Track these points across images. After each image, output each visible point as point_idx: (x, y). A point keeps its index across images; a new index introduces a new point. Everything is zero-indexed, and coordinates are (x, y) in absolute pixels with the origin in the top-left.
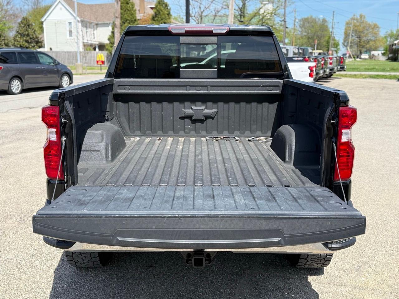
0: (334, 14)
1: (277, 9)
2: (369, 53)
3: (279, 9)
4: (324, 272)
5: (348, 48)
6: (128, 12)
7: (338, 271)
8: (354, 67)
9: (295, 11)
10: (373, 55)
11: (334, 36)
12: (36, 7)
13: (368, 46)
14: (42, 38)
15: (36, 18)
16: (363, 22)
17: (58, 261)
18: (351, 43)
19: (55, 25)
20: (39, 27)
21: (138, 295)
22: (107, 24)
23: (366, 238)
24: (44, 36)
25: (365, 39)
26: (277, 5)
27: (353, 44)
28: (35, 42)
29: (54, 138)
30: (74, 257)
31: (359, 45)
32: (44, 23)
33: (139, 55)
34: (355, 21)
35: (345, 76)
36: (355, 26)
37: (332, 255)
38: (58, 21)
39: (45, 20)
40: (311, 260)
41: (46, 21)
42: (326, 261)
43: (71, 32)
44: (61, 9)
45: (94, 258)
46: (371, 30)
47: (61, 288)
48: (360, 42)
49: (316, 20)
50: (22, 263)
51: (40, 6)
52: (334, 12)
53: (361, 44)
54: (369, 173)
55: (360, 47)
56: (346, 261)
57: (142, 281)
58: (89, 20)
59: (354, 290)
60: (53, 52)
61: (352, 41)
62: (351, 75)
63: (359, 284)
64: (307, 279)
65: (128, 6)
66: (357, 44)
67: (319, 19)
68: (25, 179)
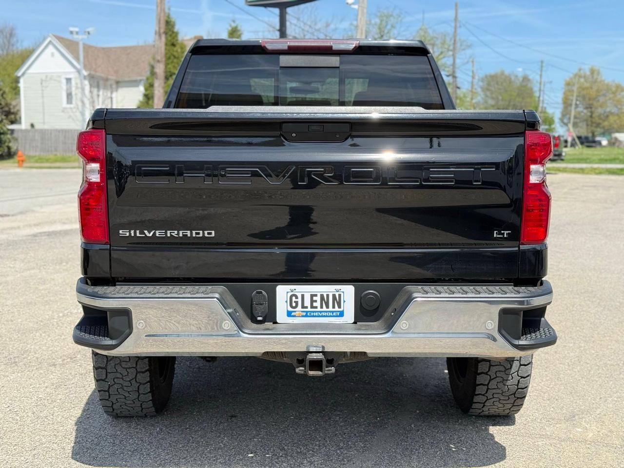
0: (542, 67)
1: (441, 56)
2: (609, 137)
3: (444, 57)
4: (516, 422)
5: (570, 126)
6: (175, 60)
7: (539, 420)
8: (580, 157)
9: (473, 62)
10: (616, 139)
11: (545, 105)
12: (5, 53)
13: (606, 123)
14: (16, 105)
15: (5, 72)
16: (595, 82)
17: (80, 411)
18: (575, 117)
19: (42, 84)
20: (12, 87)
21: (215, 449)
22: (135, 81)
23: (586, 382)
24: (20, 102)
25: (600, 110)
26: (440, 50)
27: (578, 121)
28: (4, 113)
29: (95, 178)
30: (110, 393)
31: (589, 123)
32: (22, 80)
33: (209, 94)
34: (582, 80)
35: (564, 170)
36: (582, 88)
37: (526, 387)
38: (47, 76)
39: (23, 74)
40: (494, 398)
41: (26, 75)
42: (518, 398)
43: (69, 96)
44: (53, 55)
45: (144, 394)
46: (611, 96)
47: (90, 442)
48: (591, 116)
49: (510, 79)
50: (21, 414)
51: (13, 51)
52: (542, 62)
53: (594, 120)
54: (598, 301)
55: (591, 126)
56: (552, 409)
57: (220, 433)
58: (103, 75)
59: (563, 443)
60: (37, 130)
61: (578, 116)
62: (574, 168)
63: (571, 436)
64: (487, 430)
65: (175, 49)
66: (586, 120)
67: (516, 76)
68: (9, 310)
